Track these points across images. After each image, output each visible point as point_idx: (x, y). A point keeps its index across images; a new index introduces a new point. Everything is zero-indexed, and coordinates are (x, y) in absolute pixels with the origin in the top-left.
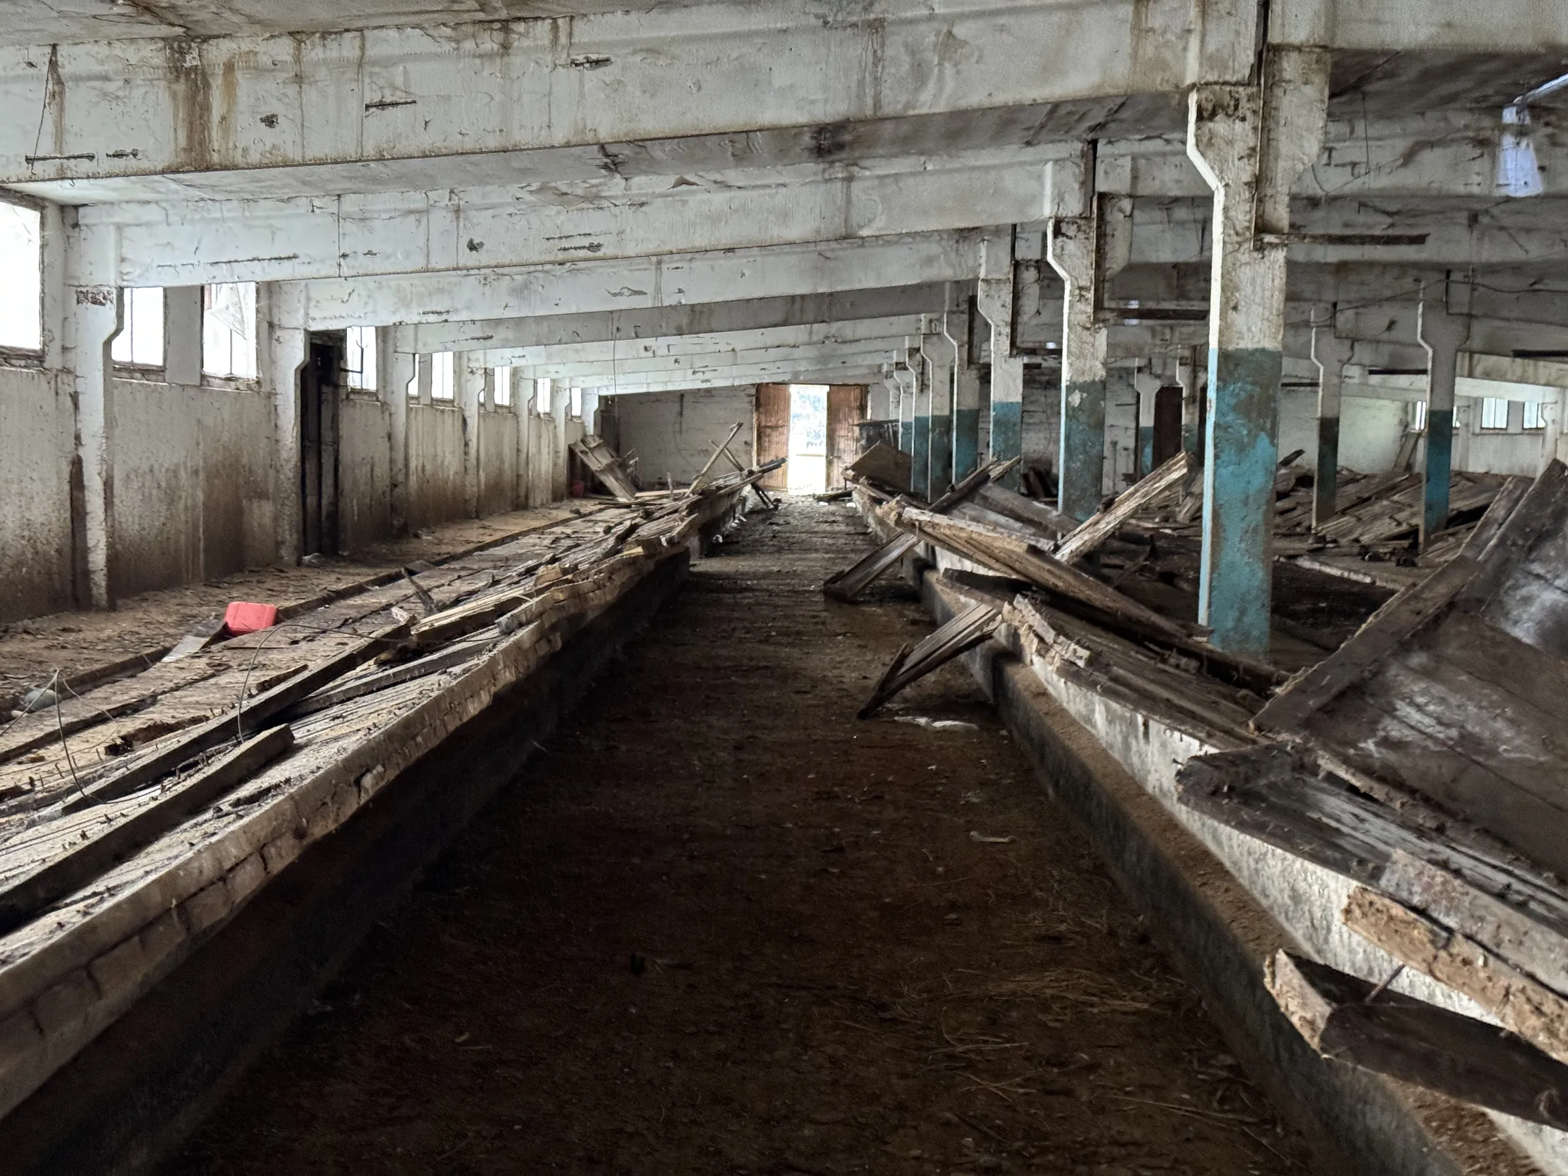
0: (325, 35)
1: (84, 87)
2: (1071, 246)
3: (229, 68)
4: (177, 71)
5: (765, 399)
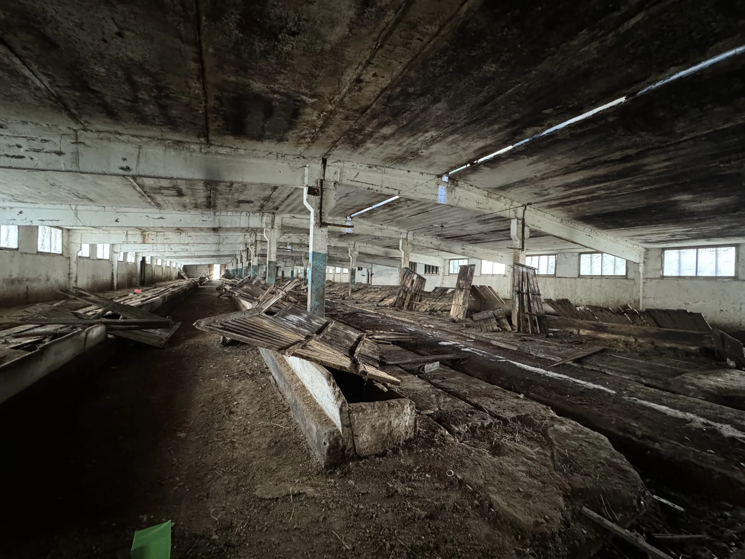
1: (130, 235)
2: (244, 253)
3: (148, 234)
4: (142, 234)
5: (210, 266)
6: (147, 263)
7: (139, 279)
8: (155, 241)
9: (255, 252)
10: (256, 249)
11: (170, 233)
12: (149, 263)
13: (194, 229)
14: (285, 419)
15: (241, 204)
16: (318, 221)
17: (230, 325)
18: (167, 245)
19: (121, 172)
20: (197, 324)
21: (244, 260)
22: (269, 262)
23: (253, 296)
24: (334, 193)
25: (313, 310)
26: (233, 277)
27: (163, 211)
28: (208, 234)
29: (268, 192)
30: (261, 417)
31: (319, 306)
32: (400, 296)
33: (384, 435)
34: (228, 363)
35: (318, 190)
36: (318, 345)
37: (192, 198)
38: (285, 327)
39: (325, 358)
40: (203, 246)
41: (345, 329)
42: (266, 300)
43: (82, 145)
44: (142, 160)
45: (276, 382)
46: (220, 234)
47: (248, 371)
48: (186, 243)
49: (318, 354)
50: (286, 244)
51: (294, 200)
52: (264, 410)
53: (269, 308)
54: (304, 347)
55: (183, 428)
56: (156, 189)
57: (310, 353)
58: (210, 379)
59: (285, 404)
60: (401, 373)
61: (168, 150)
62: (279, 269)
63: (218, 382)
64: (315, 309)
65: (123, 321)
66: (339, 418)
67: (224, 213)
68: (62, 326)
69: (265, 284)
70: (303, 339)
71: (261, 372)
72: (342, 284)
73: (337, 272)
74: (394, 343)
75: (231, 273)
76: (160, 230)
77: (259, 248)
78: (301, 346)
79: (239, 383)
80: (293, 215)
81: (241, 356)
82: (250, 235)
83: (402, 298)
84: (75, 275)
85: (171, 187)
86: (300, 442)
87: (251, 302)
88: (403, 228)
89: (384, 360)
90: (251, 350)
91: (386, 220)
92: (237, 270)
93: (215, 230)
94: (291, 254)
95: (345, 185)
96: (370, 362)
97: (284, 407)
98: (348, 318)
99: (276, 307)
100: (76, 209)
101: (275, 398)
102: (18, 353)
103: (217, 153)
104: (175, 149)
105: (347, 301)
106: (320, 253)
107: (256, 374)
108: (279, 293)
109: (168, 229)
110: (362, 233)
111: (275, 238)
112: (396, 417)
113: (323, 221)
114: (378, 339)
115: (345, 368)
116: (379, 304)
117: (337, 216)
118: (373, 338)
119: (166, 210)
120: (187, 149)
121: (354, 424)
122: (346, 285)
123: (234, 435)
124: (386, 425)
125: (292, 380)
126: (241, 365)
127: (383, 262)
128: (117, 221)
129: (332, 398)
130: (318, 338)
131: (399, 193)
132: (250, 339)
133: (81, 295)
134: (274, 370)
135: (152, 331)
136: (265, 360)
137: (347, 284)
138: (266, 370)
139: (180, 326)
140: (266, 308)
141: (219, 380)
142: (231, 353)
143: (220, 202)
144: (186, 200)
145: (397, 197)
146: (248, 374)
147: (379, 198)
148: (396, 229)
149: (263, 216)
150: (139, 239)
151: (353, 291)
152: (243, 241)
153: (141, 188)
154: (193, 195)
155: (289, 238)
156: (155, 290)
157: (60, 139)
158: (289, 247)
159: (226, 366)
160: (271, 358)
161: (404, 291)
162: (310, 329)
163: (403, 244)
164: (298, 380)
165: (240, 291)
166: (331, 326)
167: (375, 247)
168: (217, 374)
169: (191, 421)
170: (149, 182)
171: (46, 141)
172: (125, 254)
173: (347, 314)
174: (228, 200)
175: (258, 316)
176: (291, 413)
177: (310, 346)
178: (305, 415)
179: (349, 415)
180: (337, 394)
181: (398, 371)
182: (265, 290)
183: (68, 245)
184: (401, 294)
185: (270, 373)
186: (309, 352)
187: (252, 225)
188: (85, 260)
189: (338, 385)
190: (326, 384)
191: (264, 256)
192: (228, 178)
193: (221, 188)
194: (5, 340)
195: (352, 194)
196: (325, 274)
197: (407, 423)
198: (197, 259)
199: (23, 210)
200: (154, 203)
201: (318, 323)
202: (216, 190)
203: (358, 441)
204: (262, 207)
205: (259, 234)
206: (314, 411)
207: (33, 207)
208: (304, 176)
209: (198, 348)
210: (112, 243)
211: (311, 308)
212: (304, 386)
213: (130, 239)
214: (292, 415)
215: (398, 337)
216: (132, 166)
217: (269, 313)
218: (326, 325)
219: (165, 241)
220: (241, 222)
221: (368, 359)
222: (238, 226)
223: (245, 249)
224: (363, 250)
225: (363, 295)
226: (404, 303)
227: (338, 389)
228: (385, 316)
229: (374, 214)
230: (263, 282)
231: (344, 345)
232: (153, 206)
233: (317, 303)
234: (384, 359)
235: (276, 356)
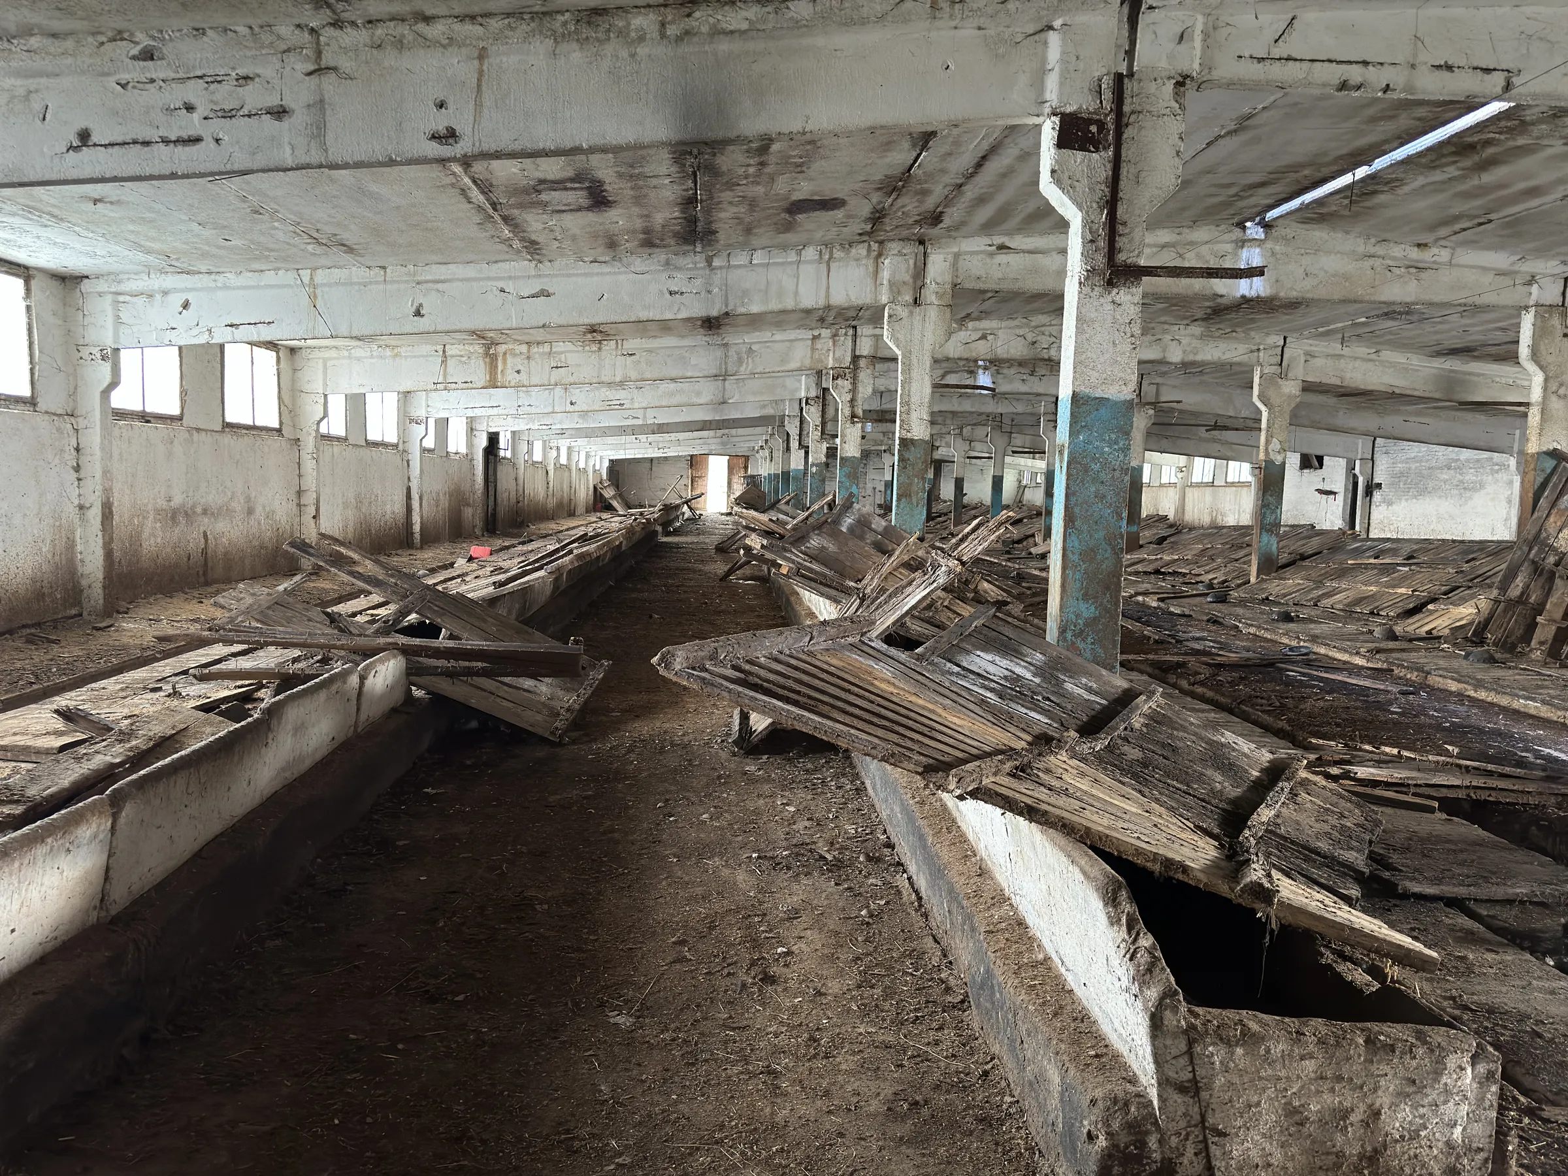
0: (538, 343)
1: (454, 360)
2: (812, 409)
3: (505, 354)
4: (487, 354)
5: (695, 463)
6: (502, 453)
7: (480, 511)
8: (523, 377)
9: (852, 401)
10: (854, 390)
11: (569, 346)
12: (508, 454)
13: (642, 327)
14: (949, 1034)
15: (800, 217)
16: (1101, 260)
17: (762, 673)
18: (559, 391)
19: (435, 149)
20: (662, 659)
21: (813, 435)
22: (903, 441)
23: (843, 575)
24: (1175, 127)
25: (1069, 635)
26: (773, 506)
27: (546, 267)
28: (686, 342)
29: (900, 156)
30: (865, 1012)
31: (1095, 620)
32: (1514, 591)
33: (1340, 1155)
34: (757, 812)
35: (1101, 125)
36: (1083, 774)
37: (636, 210)
38: (957, 697)
39: (1105, 822)
40: (672, 386)
41: (1215, 726)
42: (888, 592)
43: (332, 76)
44: (488, 99)
45: (920, 899)
46: (730, 339)
47: (823, 849)
48: (618, 379)
49: (1077, 804)
50: (970, 366)
51: (1004, 175)
52: (878, 991)
53: (900, 622)
54: (1022, 772)
55: (626, 1002)
56: (526, 191)
57: (1043, 797)
58: (701, 856)
59: (952, 982)
60: (1469, 938)
61: (564, 47)
62: (945, 468)
63: (725, 872)
64: (1080, 634)
65: (451, 644)
66: (1149, 1049)
67: (740, 258)
68: (297, 653)
69: (888, 532)
70: (1020, 745)
71: (869, 859)
72: (1217, 529)
73: (1196, 478)
74: (1451, 807)
75: (765, 487)
76: (539, 335)
77: (866, 389)
78: (1008, 766)
79: (795, 887)
80: (998, 240)
81: (801, 794)
82: (835, 335)
83: (1521, 600)
84: (314, 495)
85: (572, 180)
86: (1002, 1122)
87: (836, 601)
88: (1542, 252)
89: (1386, 875)
90: (836, 776)
91: (1445, 223)
92: (786, 475)
93: (711, 324)
94: (991, 407)
95: (1230, 85)
96: (1314, 872)
97: (948, 990)
98: (1232, 684)
99: (928, 621)
100: (313, 284)
101: (917, 956)
102: (211, 724)
103: (717, 32)
104: (583, 42)
105: (1240, 611)
106: (1102, 400)
107: (852, 861)
108: (936, 567)
109: (563, 330)
110: (1322, 293)
111: (927, 347)
112: (1402, 1095)
113: (1121, 257)
114: (1375, 784)
115: (1185, 869)
116: (1398, 629)
117: (1195, 222)
118: (1346, 775)
119: (557, 264)
120: (620, 33)
121: (1209, 1087)
122: (1238, 537)
123: (778, 1051)
124: (1355, 1118)
125: (977, 894)
126: (801, 825)
127: (1435, 424)
128: (418, 313)
129: (1123, 971)
130: (1085, 748)
131: (1508, 87)
132: (829, 723)
133: (338, 560)
134: (914, 853)
135: (528, 683)
136: (884, 815)
137: (1242, 530)
138: (887, 851)
139: (609, 672)
140: (886, 621)
141: (727, 866)
142: (768, 780)
143: (726, 216)
144: (617, 219)
145: (1495, 108)
146: (822, 858)
147: (1404, 121)
148: (1500, 259)
149: (880, 255)
150: (478, 372)
151: (1270, 566)
152: (807, 362)
153: (483, 193)
154: (638, 200)
155: (984, 337)
156: (530, 547)
157: (278, 65)
158: (984, 379)
159: (751, 824)
160: (905, 809)
161: (1537, 569)
162: (1057, 711)
163: (1540, 333)
164: (1000, 899)
165: (797, 555)
166: (1145, 705)
167: (1388, 355)
168: (717, 847)
169: (647, 983)
170: (505, 171)
171: (246, 78)
172: (443, 425)
173: (1233, 666)
174: (753, 204)
175: (860, 648)
176: (974, 1018)
177: (1048, 771)
178: (1023, 1028)
179: (1191, 1044)
180: (1143, 958)
181: (1452, 929)
182: (884, 553)
183: (294, 399)
184: (1520, 582)
185: (899, 864)
186: (1042, 793)
187: (839, 298)
188: (337, 448)
189: (1150, 929)
190: (1103, 919)
191: (885, 417)
192: (752, 125)
193: (732, 160)
194: (174, 688)
195: (1265, 115)
196: (1136, 487)
197: (1458, 1130)
198: (652, 437)
199: (191, 297)
200: (523, 240)
201: (1089, 690)
202: (712, 170)
203: (1227, 1155)
204: (877, 217)
205: (865, 330)
206: (1055, 1014)
207: (213, 285)
208: (1042, 71)
209: (662, 751)
210: (403, 389)
211: (1063, 631)
212: (1021, 923)
213: (456, 373)
214: (976, 1025)
215: (1478, 782)
216: (463, 126)
217: (899, 639)
218: (1126, 699)
219: (556, 375)
220: (801, 289)
221: (1307, 859)
222: (789, 304)
223: (813, 394)
224: (1325, 370)
225: (1319, 583)
226: (1532, 627)
227: (1147, 941)
228: (1424, 686)
229: (1381, 198)
230: (879, 524)
231: (1202, 791)
232: (519, 252)
233: (1088, 610)
234: (1389, 867)
235: (922, 803)
